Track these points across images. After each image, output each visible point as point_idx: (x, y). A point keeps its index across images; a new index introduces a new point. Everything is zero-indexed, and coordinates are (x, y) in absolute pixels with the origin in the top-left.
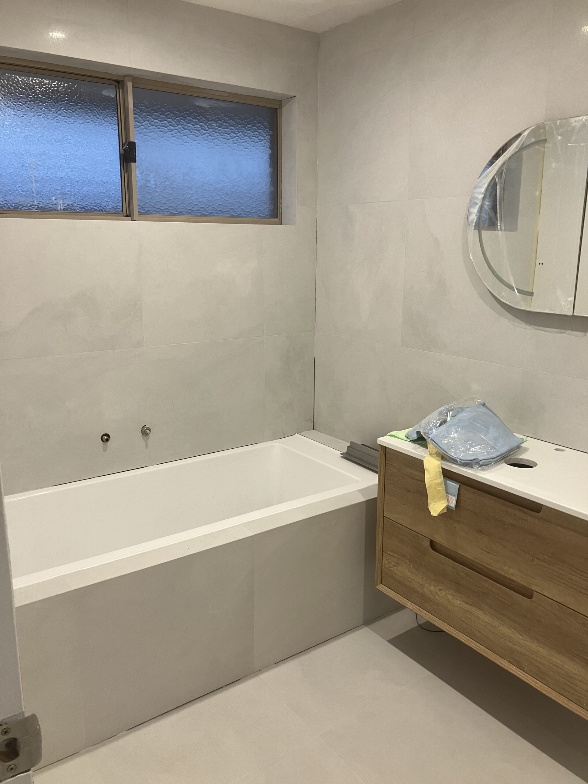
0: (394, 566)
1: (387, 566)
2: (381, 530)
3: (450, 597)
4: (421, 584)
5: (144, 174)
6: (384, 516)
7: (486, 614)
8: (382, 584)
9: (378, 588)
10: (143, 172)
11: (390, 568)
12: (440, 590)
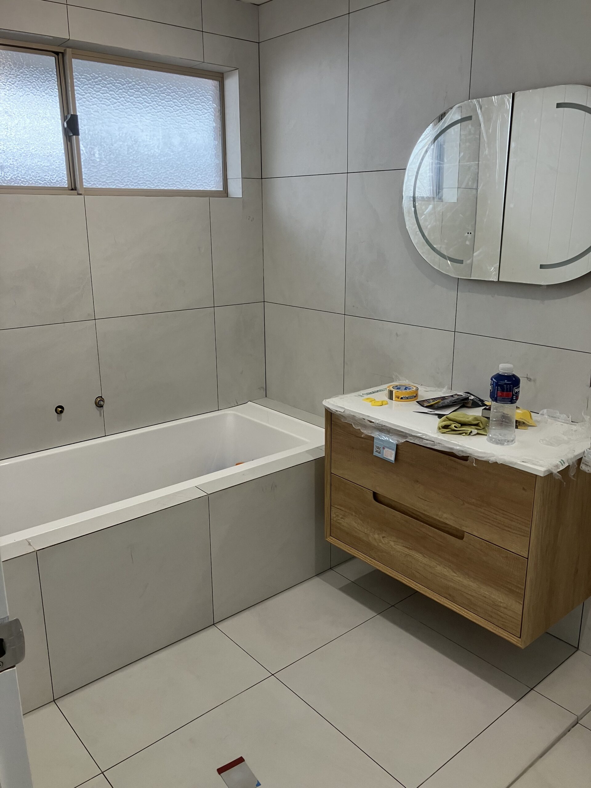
0: (342, 518)
1: (335, 519)
2: (329, 486)
3: (392, 543)
4: (366, 533)
5: (88, 147)
6: (331, 473)
7: (425, 557)
8: (331, 536)
9: (327, 540)
10: (87, 145)
11: (338, 521)
12: (383, 537)
